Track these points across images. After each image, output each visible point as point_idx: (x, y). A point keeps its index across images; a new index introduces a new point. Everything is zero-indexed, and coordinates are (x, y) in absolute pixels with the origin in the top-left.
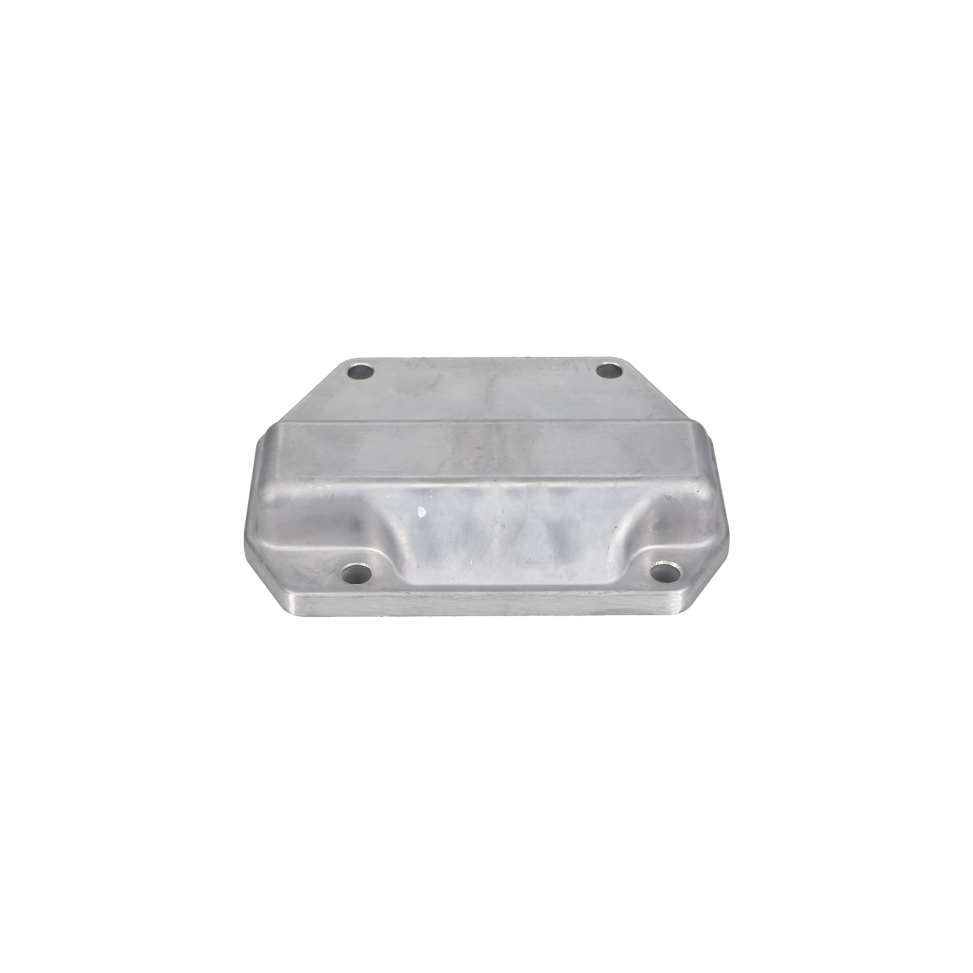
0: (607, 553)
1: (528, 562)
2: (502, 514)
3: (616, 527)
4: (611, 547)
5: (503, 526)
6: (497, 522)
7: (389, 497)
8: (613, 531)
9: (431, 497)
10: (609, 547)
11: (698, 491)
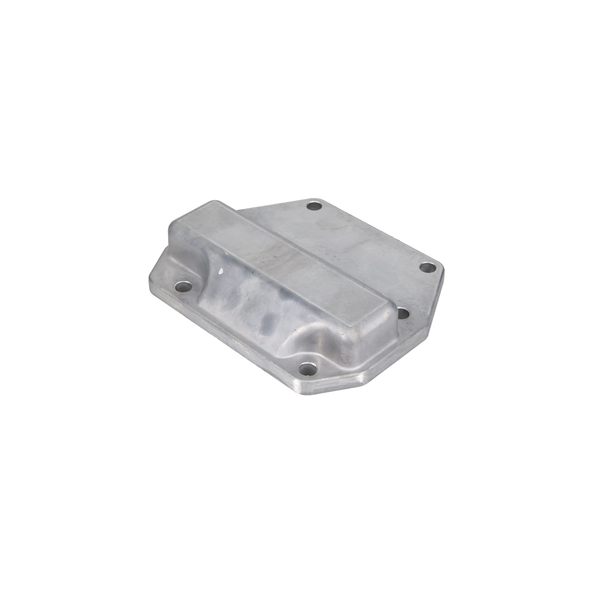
0: (284, 341)
1: (248, 324)
2: (252, 292)
3: (295, 330)
4: (287, 339)
5: (249, 299)
6: (247, 295)
7: (213, 256)
8: (293, 331)
9: (229, 266)
10: (286, 339)
11: (343, 334)
